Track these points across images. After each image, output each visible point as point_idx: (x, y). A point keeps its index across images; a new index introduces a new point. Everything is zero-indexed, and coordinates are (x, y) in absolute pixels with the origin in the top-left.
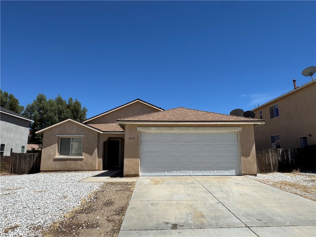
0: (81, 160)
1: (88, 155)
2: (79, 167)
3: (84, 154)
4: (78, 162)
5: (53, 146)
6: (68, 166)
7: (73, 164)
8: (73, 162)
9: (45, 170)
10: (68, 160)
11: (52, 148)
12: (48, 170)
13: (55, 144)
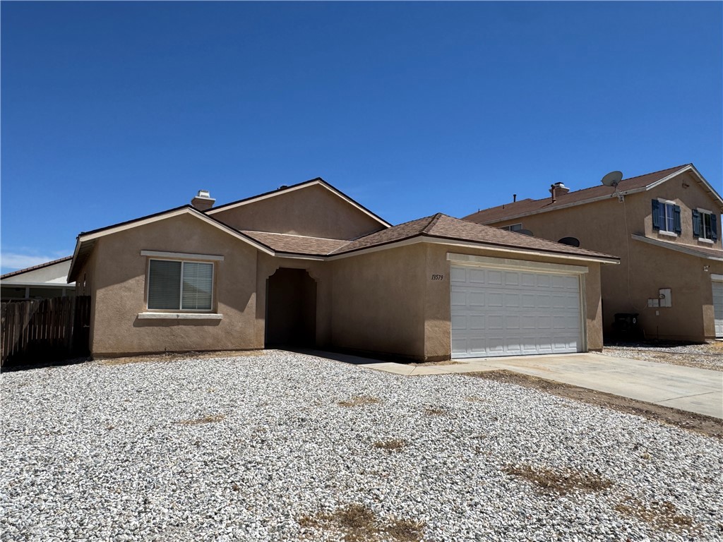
0: (216, 322)
1: (233, 310)
2: (209, 342)
3: (221, 306)
4: (206, 327)
5: (131, 282)
6: (179, 339)
7: (191, 336)
8: (194, 328)
9: (110, 351)
10: (178, 324)
11: (129, 290)
12: (117, 352)
13: (137, 278)
